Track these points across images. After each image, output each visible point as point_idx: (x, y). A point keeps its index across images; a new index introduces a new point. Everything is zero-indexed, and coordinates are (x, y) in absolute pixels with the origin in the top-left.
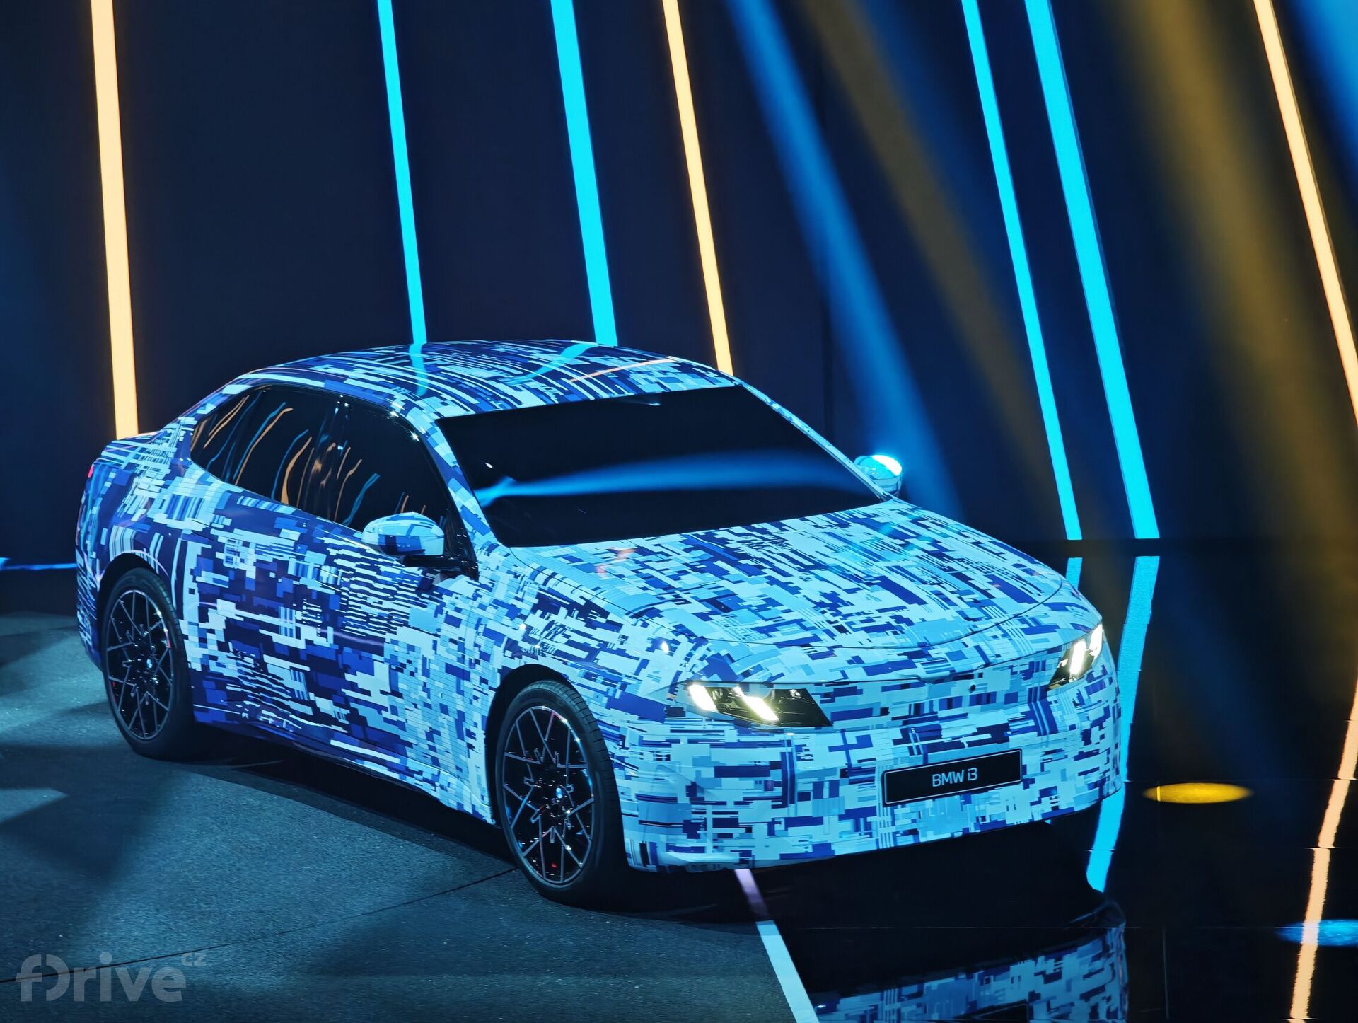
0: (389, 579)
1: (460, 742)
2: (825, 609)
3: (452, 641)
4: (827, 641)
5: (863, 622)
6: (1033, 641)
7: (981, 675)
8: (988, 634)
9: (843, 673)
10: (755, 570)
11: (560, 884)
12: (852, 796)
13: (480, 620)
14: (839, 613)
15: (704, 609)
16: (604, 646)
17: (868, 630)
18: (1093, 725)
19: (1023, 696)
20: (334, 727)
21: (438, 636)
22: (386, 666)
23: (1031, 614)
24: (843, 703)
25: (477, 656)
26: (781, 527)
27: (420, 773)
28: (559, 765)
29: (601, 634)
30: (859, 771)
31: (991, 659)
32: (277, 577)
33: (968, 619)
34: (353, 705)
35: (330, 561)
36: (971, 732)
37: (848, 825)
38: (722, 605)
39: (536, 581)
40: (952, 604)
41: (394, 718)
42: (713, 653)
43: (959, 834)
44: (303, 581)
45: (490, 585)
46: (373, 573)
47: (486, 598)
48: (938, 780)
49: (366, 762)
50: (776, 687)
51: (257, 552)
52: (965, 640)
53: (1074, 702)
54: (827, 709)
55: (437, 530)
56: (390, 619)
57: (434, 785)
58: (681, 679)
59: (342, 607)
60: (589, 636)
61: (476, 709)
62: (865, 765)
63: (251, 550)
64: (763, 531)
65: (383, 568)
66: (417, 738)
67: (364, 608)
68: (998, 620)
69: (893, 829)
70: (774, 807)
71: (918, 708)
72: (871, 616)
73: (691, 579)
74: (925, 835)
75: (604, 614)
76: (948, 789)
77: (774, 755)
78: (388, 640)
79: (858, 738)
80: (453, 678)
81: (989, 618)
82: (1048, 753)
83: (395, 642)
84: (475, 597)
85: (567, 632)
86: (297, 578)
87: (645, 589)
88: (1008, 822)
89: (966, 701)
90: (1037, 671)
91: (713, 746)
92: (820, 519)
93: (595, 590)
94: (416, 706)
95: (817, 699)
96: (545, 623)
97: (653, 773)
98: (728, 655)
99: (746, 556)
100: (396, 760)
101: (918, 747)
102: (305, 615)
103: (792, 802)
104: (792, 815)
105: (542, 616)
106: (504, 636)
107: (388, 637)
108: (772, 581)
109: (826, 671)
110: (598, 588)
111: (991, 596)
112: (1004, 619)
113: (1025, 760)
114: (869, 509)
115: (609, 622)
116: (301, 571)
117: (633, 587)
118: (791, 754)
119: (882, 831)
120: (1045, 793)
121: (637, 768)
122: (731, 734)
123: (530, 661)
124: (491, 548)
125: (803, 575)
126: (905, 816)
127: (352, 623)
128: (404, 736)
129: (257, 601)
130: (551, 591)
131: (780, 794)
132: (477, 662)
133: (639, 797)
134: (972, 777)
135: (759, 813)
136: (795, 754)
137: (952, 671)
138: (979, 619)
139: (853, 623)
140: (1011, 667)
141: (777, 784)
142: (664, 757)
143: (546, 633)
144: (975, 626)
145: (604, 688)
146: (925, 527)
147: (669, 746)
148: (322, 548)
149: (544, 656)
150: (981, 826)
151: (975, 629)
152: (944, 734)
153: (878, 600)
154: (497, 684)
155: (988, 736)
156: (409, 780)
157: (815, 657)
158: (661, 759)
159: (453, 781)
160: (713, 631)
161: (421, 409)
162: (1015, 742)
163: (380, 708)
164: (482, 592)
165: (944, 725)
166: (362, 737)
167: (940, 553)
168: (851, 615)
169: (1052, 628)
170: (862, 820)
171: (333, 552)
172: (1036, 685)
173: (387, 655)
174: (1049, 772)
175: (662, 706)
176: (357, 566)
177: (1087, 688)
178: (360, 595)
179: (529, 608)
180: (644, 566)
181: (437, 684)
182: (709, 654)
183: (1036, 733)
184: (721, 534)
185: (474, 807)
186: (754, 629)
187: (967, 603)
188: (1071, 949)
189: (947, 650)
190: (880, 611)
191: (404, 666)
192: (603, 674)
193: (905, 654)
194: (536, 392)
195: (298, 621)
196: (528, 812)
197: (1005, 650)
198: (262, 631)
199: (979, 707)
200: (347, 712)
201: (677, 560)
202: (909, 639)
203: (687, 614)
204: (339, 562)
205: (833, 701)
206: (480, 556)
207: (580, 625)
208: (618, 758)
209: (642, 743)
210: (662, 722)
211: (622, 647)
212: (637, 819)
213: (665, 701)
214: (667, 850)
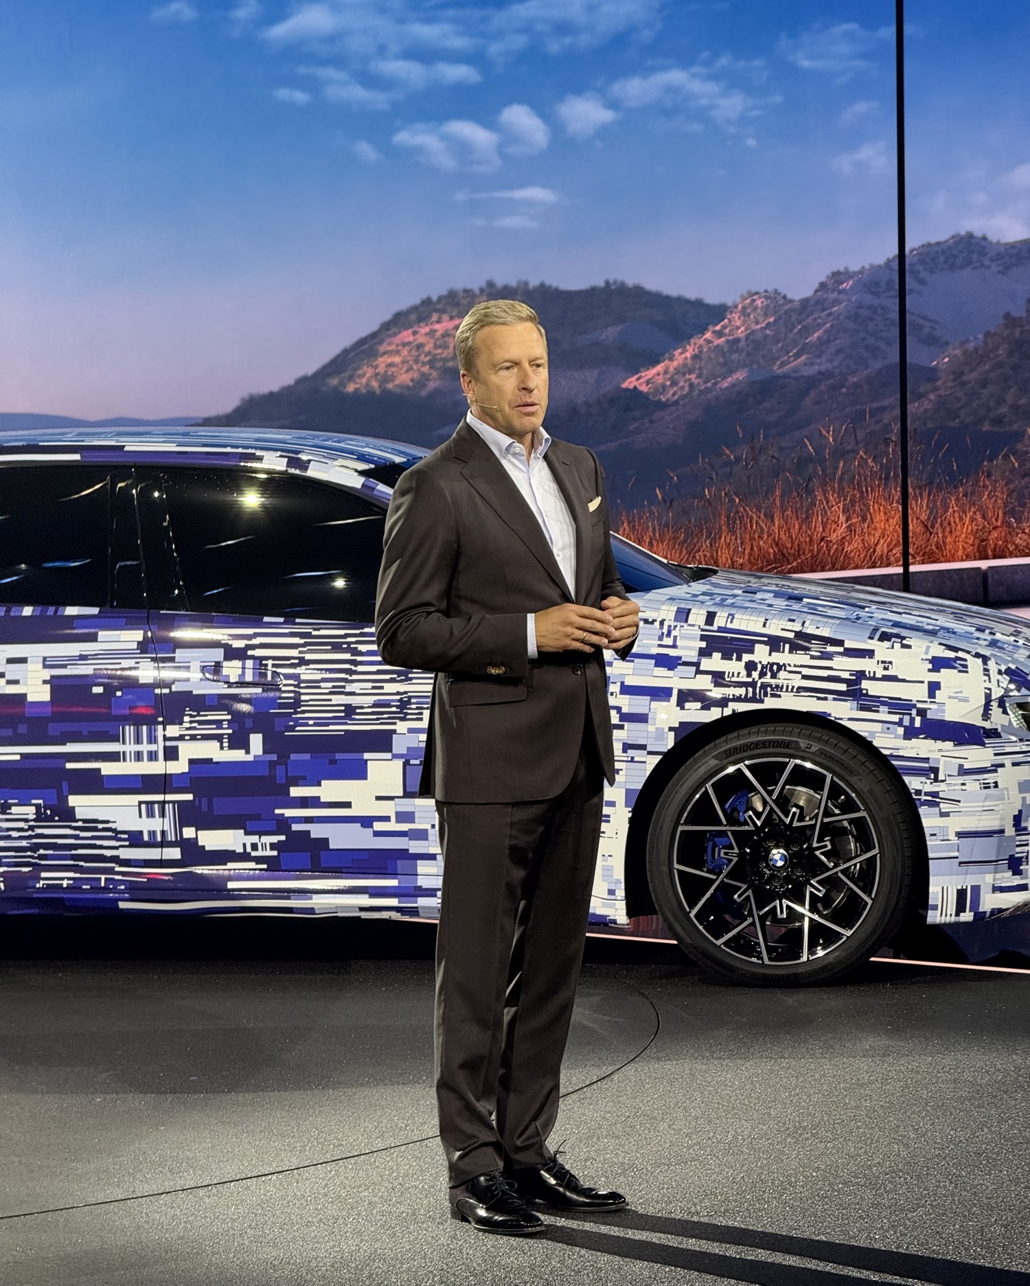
16: (862, 675)
42: (1003, 667)
97: (981, 804)
121: (959, 801)
133: (960, 835)
142: (992, 785)
145: (896, 718)
147: (996, 771)
158: (989, 787)
175: (977, 728)
192: (884, 704)
208: (927, 794)
209: (963, 772)
210: (985, 747)
211: (886, 673)
212: (958, 860)
213: (979, 722)
214: (993, 892)
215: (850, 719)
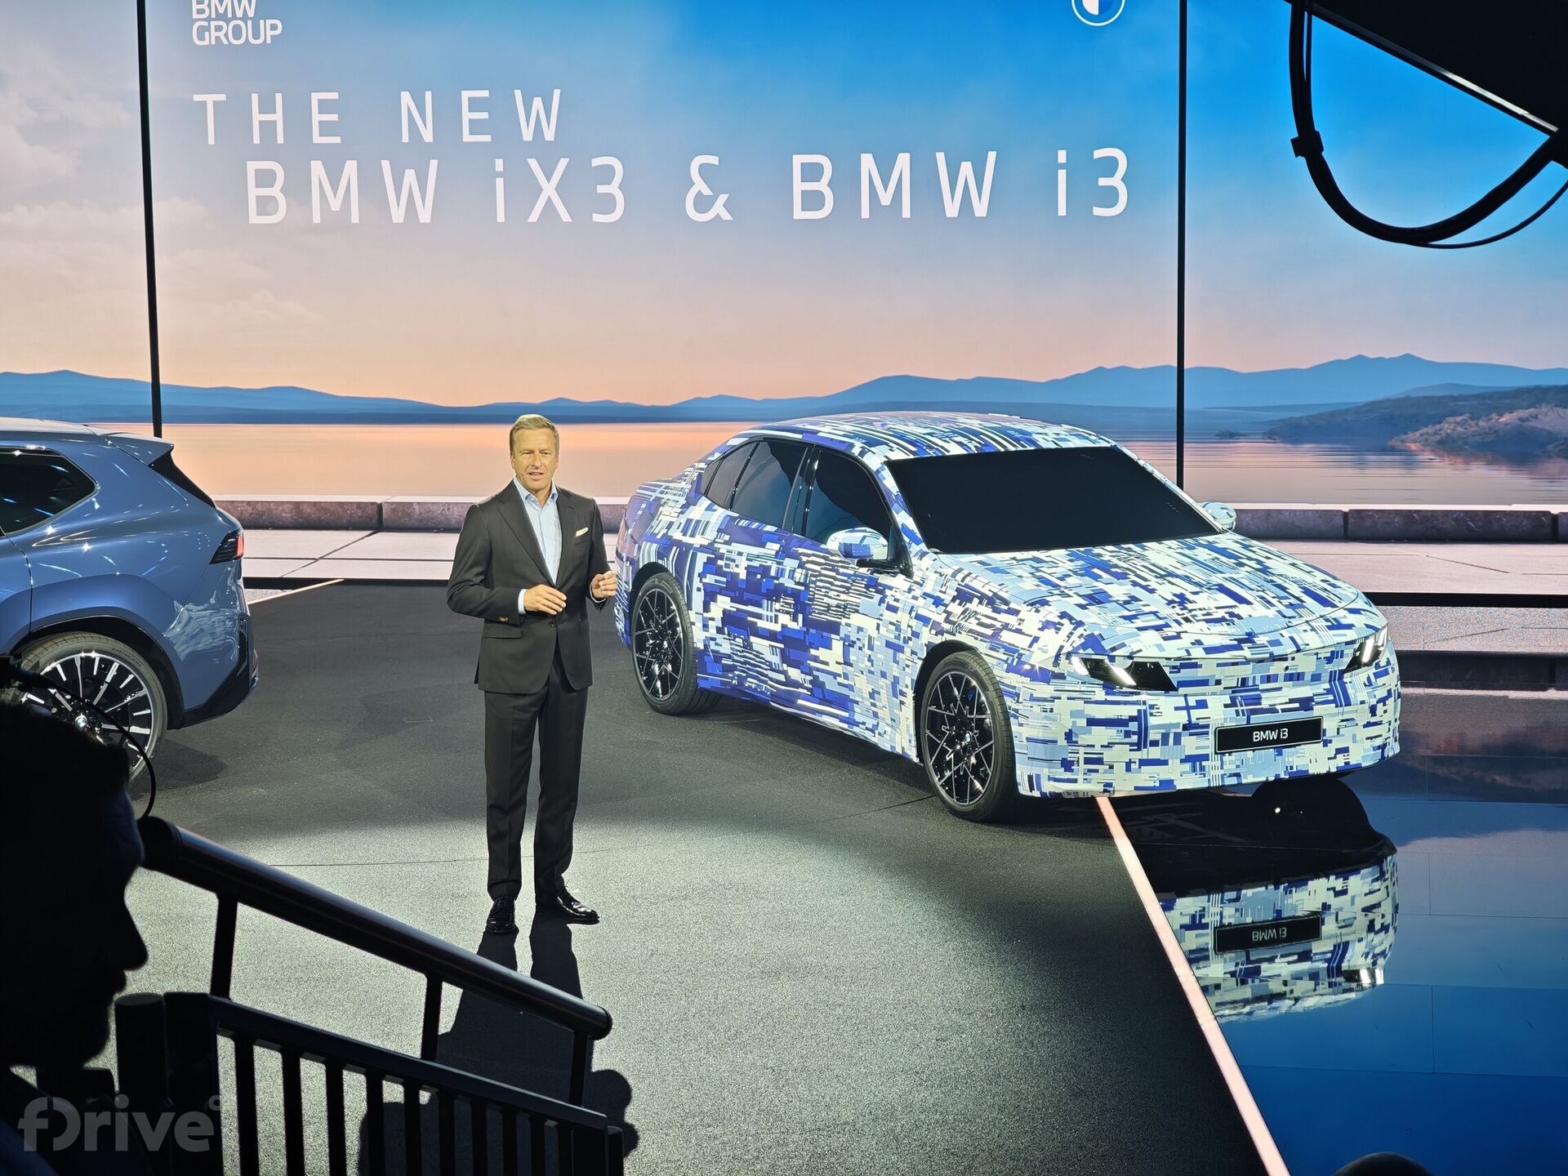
0: (846, 578)
1: (895, 699)
2: (1175, 605)
3: (891, 623)
4: (1176, 628)
5: (1204, 615)
6: (1335, 635)
7: (1293, 659)
8: (1300, 628)
9: (1187, 651)
10: (1122, 576)
11: (968, 805)
12: (1191, 745)
13: (912, 607)
14: (1185, 608)
15: (1084, 602)
16: (1006, 626)
17: (1208, 621)
18: (1378, 702)
19: (1325, 676)
20: (801, 690)
21: (881, 620)
22: (841, 643)
23: (1334, 615)
24: (1186, 674)
25: (910, 635)
26: (1143, 548)
27: (864, 724)
28: (969, 716)
29: (1004, 618)
30: (1197, 726)
31: (1302, 647)
32: (762, 578)
33: (1285, 617)
34: (815, 673)
35: (801, 566)
36: (1284, 702)
37: (1187, 766)
38: (1097, 599)
39: (956, 578)
40: (1272, 605)
41: (846, 682)
42: (1088, 632)
43: (1272, 779)
44: (781, 580)
45: (921, 582)
46: (834, 574)
47: (918, 592)
48: (1258, 736)
49: (823, 716)
50: (1135, 660)
51: (747, 559)
52: (1281, 632)
53: (1364, 683)
54: (1174, 678)
55: (883, 541)
56: (845, 607)
57: (873, 732)
58: (1065, 651)
59: (810, 600)
60: (995, 619)
61: (908, 675)
62: (1202, 722)
63: (744, 558)
64: (1129, 549)
65: (842, 570)
66: (862, 697)
67: (826, 600)
68: (1308, 619)
69: (1222, 772)
70: (1131, 750)
71: (1244, 681)
72: (1210, 611)
73: (1073, 580)
74: (1247, 778)
75: (1006, 602)
76: (1265, 743)
77: (1132, 711)
78: (843, 623)
79: (1197, 701)
80: (891, 651)
81: (1301, 616)
82: (1342, 721)
83: (848, 625)
84: (910, 590)
85: (978, 616)
86: (777, 578)
87: (1038, 586)
88: (1311, 772)
89: (1281, 678)
90: (1337, 658)
91: (1085, 702)
92: (1173, 543)
93: (1000, 585)
94: (862, 673)
95: (1167, 670)
96: (961, 609)
97: (1040, 722)
98: (1100, 635)
99: (1116, 566)
100: (846, 714)
101: (1243, 711)
102: (782, 606)
103: (1145, 747)
104: (1145, 757)
105: (960, 604)
106: (930, 619)
107: (844, 621)
108: (1135, 584)
109: (1174, 649)
110: (1003, 584)
111: (1302, 601)
112: (1312, 618)
113: (1325, 725)
114: (1211, 538)
115: (1009, 609)
116: (780, 573)
117: (1030, 584)
118: (1145, 711)
119: (1213, 773)
120: (1339, 751)
121: (1028, 718)
122: (1100, 694)
123: (949, 637)
124: (923, 555)
125: (1159, 581)
126: (1231, 762)
127: (817, 611)
128: (852, 696)
129: (746, 596)
130: (967, 586)
131: (1136, 741)
132: (910, 639)
133: (1028, 739)
134: (1285, 735)
135: (1120, 754)
136: (1148, 711)
137: (1271, 654)
138: (1294, 617)
139: (1196, 616)
140: (1317, 654)
141: (1134, 733)
142: (1049, 710)
143: (962, 616)
144: (1290, 622)
145: (1005, 657)
146: (1254, 552)
147: (1053, 701)
148: (795, 556)
149: (960, 633)
150: (1290, 774)
151: (1291, 624)
152: (1263, 701)
153: (1215, 600)
154: (924, 655)
155: (1297, 705)
156: (856, 729)
157: (1166, 639)
158: (1046, 712)
159: (888, 729)
160: (1089, 617)
161: (874, 453)
162: (1317, 711)
163: (835, 675)
164: (915, 587)
165: (1264, 695)
166: (822, 697)
167: (1265, 570)
168: (1195, 610)
169: (1349, 627)
170: (1198, 763)
171: (804, 559)
172: (1336, 669)
173: (842, 635)
174: (1343, 735)
175: (1049, 671)
176: (822, 569)
177: (1374, 674)
178: (823, 590)
179: (950, 598)
180: (1038, 570)
181: (880, 656)
182: (1085, 634)
183: (1334, 705)
184: (1097, 550)
185: (903, 748)
186: (1120, 617)
187: (1286, 606)
188: (1356, 871)
189: (1269, 639)
190: (1217, 608)
191: (855, 643)
192: (1004, 647)
193: (1235, 640)
194: (960, 444)
195: (776, 610)
196: (944, 752)
197: (1312, 641)
198: (750, 619)
199: (1291, 682)
200: (811, 678)
201: (1065, 568)
202: (1238, 630)
203: (1070, 604)
204: (809, 566)
205: (1179, 672)
206: (915, 561)
207: (988, 611)
208: (1014, 710)
209: (1033, 699)
210: (1049, 684)
211: (1019, 627)
212: (1027, 756)
213: (1051, 668)
214: (1049, 780)
215: (985, 654)
